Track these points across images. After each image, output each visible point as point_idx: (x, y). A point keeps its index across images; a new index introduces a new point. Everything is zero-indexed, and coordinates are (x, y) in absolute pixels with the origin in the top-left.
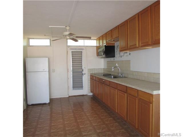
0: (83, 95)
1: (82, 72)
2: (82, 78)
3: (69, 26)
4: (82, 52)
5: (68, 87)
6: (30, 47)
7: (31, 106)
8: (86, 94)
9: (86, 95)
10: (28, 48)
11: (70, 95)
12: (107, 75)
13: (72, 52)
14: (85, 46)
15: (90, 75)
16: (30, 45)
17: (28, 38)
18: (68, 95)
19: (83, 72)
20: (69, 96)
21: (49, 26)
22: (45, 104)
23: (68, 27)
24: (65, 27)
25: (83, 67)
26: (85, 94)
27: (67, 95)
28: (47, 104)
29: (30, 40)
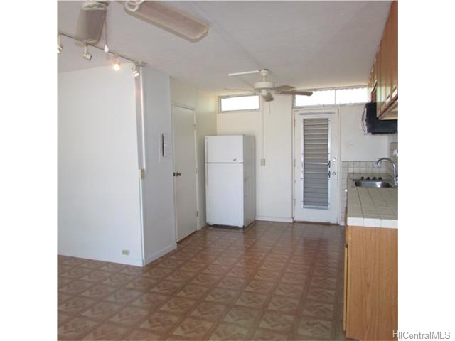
0: (328, 224)
1: (327, 169)
2: (327, 183)
3: (266, 70)
4: (327, 119)
5: (293, 200)
6: (222, 114)
7: (212, 228)
8: (336, 223)
9: (337, 225)
10: (219, 116)
11: (297, 219)
12: (371, 178)
13: (304, 120)
14: (338, 105)
15: (346, 176)
16: (223, 110)
17: (218, 97)
18: (293, 218)
19: (329, 169)
20: (294, 222)
21: (230, 75)
22: (236, 228)
23: (263, 71)
24: (258, 71)
25: (329, 156)
26: (332, 222)
27: (289, 218)
28: (240, 228)
29: (223, 100)
